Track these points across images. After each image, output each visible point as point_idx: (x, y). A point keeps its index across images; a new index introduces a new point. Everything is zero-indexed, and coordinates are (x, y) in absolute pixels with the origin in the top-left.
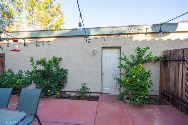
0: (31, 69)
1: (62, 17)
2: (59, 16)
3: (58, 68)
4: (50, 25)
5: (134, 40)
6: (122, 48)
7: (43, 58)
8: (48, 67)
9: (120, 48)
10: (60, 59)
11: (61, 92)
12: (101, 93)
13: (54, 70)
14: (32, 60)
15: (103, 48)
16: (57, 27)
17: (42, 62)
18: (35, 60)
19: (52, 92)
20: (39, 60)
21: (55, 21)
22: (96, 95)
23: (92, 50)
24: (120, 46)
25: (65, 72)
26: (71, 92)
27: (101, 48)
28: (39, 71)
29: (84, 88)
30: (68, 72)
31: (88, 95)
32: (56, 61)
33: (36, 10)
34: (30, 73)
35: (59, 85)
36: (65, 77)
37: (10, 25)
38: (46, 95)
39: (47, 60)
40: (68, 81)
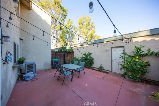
0: (81, 57)
1: (94, 29)
2: (93, 29)
3: (90, 57)
4: (88, 34)
5: (134, 41)
6: (125, 47)
7: (85, 53)
8: (87, 56)
9: (124, 47)
10: (91, 53)
11: (91, 67)
12: (111, 71)
13: (89, 58)
14: (82, 53)
15: (112, 47)
16: (91, 35)
17: (85, 54)
18: (83, 54)
19: (88, 66)
20: (84, 54)
21: (90, 32)
22: (108, 71)
23: (106, 49)
24: (124, 46)
25: (93, 59)
26: (95, 68)
27: (111, 48)
28: (84, 58)
29: (101, 67)
30: (94, 59)
31: (103, 71)
32: (89, 54)
33: (82, 30)
34: (81, 58)
35: (90, 64)
36: (93, 61)
37: (73, 39)
38: (86, 66)
39: (86, 54)
40: (94, 63)
